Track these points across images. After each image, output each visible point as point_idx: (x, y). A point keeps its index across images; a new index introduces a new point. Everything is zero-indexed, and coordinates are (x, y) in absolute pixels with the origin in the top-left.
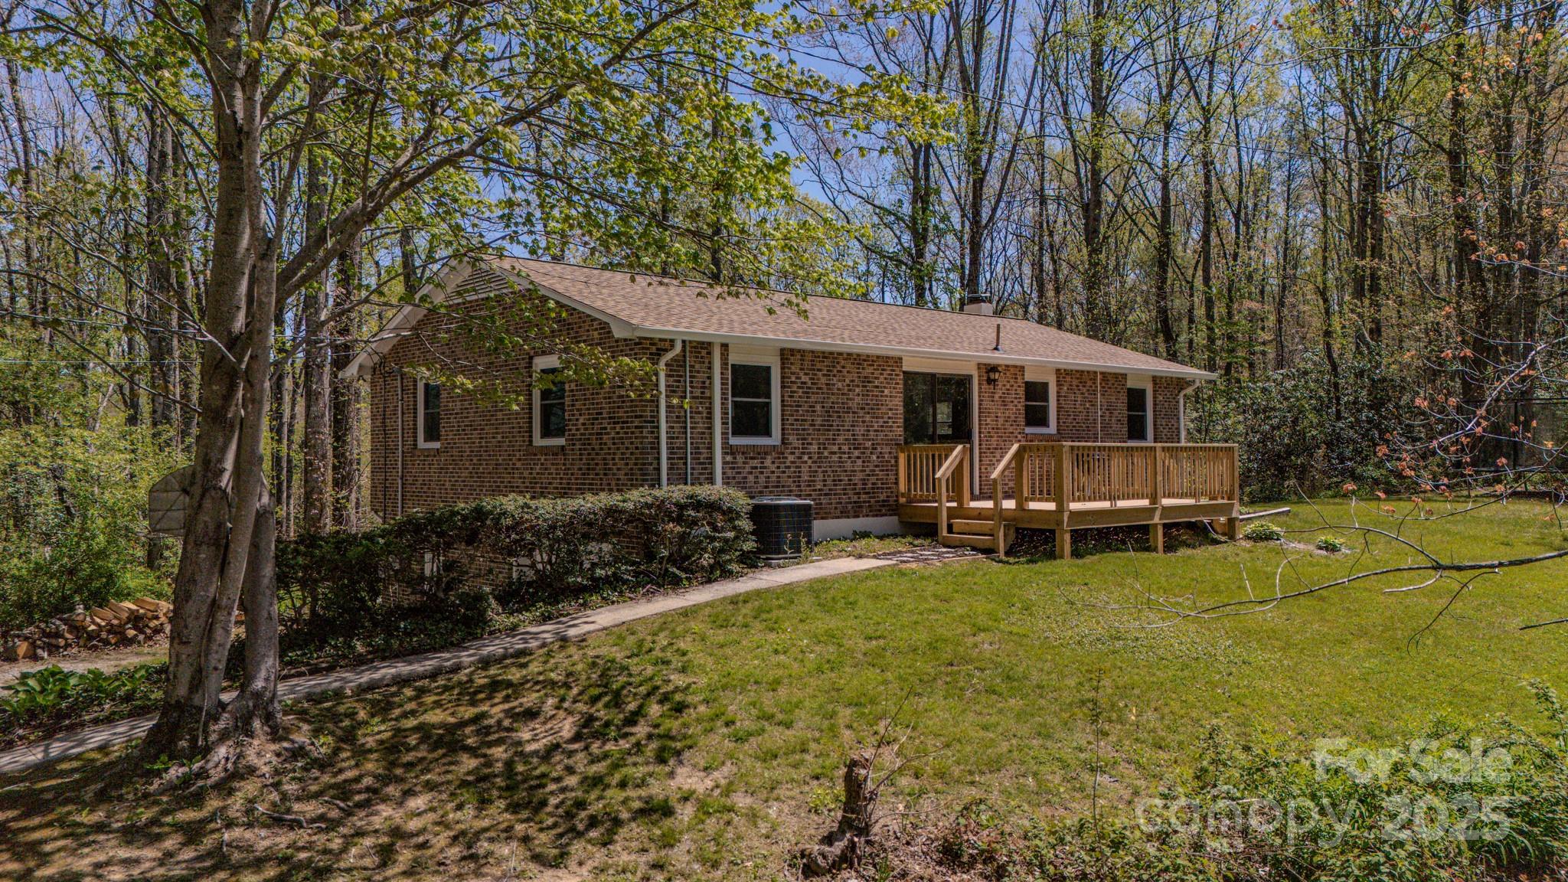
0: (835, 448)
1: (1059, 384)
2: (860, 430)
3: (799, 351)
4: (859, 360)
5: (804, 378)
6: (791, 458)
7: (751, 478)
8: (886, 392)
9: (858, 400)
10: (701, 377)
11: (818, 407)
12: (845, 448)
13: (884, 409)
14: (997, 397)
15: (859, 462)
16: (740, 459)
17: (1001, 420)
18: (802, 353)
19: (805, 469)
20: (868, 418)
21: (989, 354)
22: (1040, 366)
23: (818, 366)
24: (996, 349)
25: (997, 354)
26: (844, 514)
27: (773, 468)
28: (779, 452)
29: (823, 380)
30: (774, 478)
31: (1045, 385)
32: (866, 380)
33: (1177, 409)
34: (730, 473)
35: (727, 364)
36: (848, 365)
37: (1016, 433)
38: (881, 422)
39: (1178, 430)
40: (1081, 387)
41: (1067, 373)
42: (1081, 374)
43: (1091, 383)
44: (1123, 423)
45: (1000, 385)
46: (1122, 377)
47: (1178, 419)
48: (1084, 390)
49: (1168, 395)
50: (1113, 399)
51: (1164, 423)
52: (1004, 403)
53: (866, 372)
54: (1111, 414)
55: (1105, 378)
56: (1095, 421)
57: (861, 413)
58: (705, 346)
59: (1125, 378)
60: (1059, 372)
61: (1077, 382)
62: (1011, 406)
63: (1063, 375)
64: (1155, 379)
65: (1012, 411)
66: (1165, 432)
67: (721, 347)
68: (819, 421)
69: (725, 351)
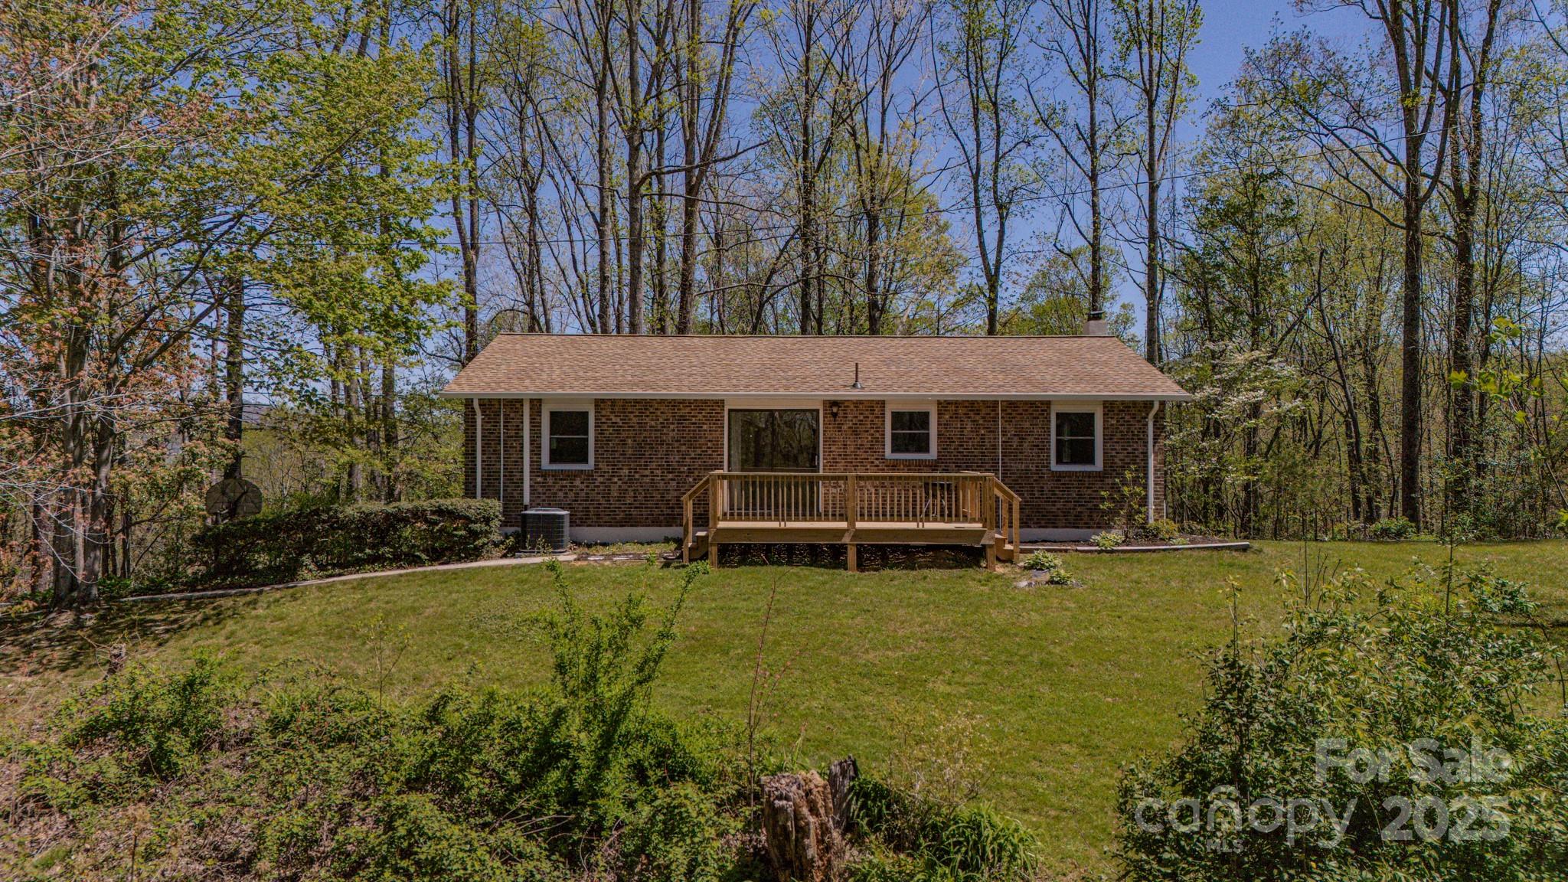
0: (647, 472)
1: (940, 414)
2: (675, 458)
3: (611, 400)
4: (674, 404)
5: (614, 419)
6: (600, 479)
7: (561, 494)
8: (705, 427)
9: (672, 434)
10: (515, 422)
11: (629, 441)
12: (659, 472)
13: (702, 441)
14: (845, 427)
15: (674, 483)
16: (550, 481)
17: (850, 449)
18: (613, 402)
19: (614, 488)
20: (683, 448)
22: (922, 399)
23: (630, 410)
24: (854, 386)
25: (855, 392)
26: (656, 523)
27: (583, 486)
28: (589, 475)
29: (635, 420)
30: (583, 494)
31: (926, 415)
32: (683, 418)
33: (1145, 433)
34: (540, 490)
35: (539, 412)
36: (663, 408)
37: (871, 459)
38: (699, 451)
39: (1145, 454)
40: (972, 414)
41: (949, 403)
42: (973, 403)
43: (988, 411)
44: (1043, 448)
45: (850, 417)
46: (1042, 403)
47: (1146, 444)
48: (977, 418)
49: (1127, 418)
50: (1027, 425)
51: (1118, 447)
52: (855, 433)
53: (682, 413)
54: (1022, 439)
55: (1012, 405)
56: (995, 447)
57: (676, 444)
58: (521, 401)
59: (1048, 404)
60: (939, 403)
61: (965, 410)
62: (865, 435)
63: (944, 405)
64: (1105, 402)
65: (866, 440)
66: (1121, 456)
67: (531, 401)
68: (630, 452)
69: (536, 403)
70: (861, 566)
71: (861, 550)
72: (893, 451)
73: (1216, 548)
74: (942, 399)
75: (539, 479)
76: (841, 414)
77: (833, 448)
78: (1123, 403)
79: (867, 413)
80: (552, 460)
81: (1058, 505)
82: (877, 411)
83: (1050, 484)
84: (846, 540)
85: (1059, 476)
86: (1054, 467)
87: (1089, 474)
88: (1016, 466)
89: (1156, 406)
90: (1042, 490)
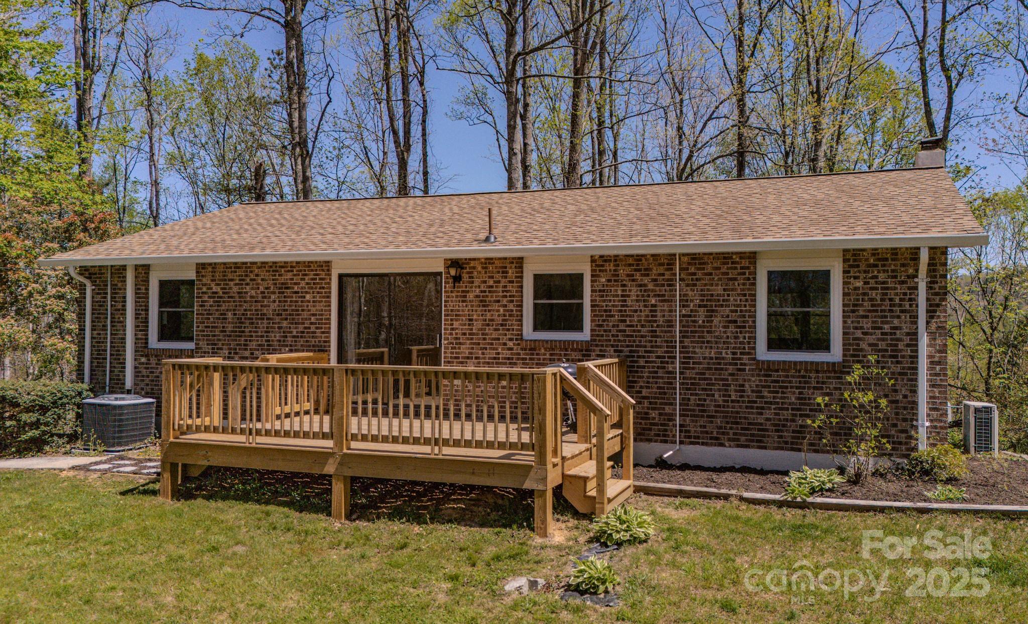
1: (595, 276)
3: (210, 264)
4: (274, 267)
5: (215, 288)
8: (308, 297)
9: (273, 306)
11: (230, 315)
13: (305, 315)
14: (471, 296)
17: (477, 325)
18: (214, 266)
20: (285, 324)
21: (475, 247)
22: (571, 255)
23: (230, 276)
24: (487, 238)
28: (190, 356)
29: (235, 289)
31: (578, 277)
32: (285, 286)
33: (913, 301)
34: (144, 372)
35: (147, 281)
36: (263, 274)
37: (504, 339)
38: (301, 328)
39: (914, 336)
40: (638, 276)
41: (605, 259)
42: (639, 258)
43: (661, 270)
44: (745, 324)
45: (477, 282)
46: (742, 255)
47: (914, 318)
48: (646, 280)
49: (882, 277)
50: (719, 290)
51: (867, 324)
52: (483, 303)
53: (282, 280)
54: (711, 312)
55: (696, 260)
56: (670, 324)
57: (277, 319)
58: (124, 268)
59: (752, 257)
60: (593, 260)
61: (628, 270)
62: (495, 306)
63: (600, 262)
64: (845, 251)
65: (497, 313)
66: (871, 339)
67: (137, 267)
68: (230, 328)
69: (143, 270)
70: (355, 512)
71: (357, 485)
72: (535, 329)
73: (1006, 514)
74: (598, 253)
75: (143, 360)
76: (465, 277)
77: (456, 324)
78: (875, 252)
79: (498, 276)
80: (162, 337)
81: (768, 414)
82: (511, 273)
83: (755, 381)
84: (330, 468)
85: (769, 368)
86: (763, 353)
87: (817, 367)
88: (701, 352)
89: (924, 256)
90: (741, 390)
